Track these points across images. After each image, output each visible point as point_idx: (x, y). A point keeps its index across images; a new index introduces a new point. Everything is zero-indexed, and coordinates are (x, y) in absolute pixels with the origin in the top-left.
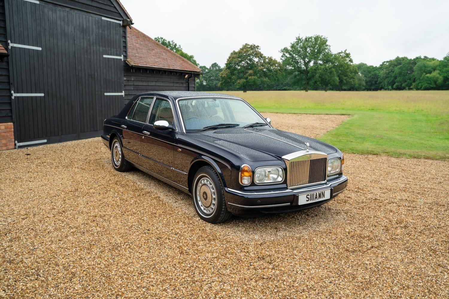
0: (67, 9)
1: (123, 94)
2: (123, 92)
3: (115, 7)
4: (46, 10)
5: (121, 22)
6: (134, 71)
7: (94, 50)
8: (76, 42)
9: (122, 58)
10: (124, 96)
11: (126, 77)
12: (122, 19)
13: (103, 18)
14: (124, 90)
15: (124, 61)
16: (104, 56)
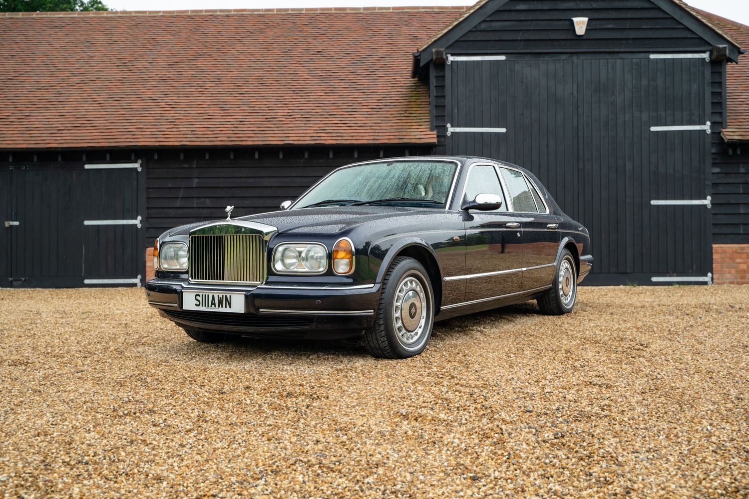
0: (563, 57)
1: (707, 202)
2: (709, 198)
3: (687, 29)
4: (518, 67)
5: (706, 56)
6: (739, 152)
7: (627, 119)
8: (580, 110)
9: (707, 127)
10: (709, 206)
11: (718, 167)
12: (710, 48)
13: (652, 56)
14: (712, 195)
15: (712, 133)
16: (653, 129)
